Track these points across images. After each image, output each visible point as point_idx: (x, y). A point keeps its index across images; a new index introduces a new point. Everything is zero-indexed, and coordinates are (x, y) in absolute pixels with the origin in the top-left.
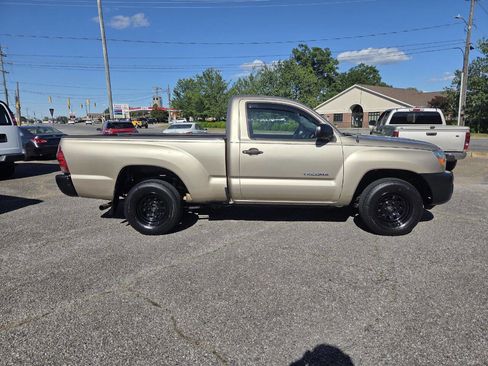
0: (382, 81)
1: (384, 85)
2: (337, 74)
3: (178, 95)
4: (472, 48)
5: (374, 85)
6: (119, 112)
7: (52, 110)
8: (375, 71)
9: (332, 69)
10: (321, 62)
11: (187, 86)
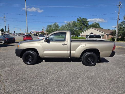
0: (100, 27)
1: (101, 28)
2: (88, 25)
3: (48, 29)
4: (119, 19)
5: (98, 28)
6: (33, 32)
7: (14, 32)
8: (98, 24)
9: (87, 23)
10: (84, 22)
11: (49, 26)
